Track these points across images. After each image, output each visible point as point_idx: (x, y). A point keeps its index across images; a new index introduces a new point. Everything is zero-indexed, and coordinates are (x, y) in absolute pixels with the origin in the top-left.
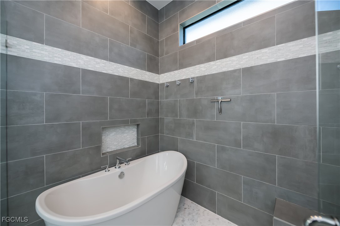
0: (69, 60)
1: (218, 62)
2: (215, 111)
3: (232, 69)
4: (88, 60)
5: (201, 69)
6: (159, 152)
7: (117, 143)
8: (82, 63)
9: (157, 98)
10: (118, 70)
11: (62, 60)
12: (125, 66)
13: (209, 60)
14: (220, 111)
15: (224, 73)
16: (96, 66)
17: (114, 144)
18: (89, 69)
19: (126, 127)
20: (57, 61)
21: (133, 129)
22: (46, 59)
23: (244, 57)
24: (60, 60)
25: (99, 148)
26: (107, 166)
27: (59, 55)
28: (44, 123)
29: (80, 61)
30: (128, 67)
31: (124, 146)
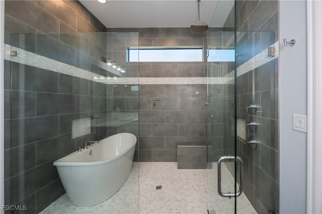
0: (52, 66)
1: (153, 79)
2: (152, 105)
3: (161, 84)
4: (63, 66)
5: (143, 80)
6: (106, 137)
7: (78, 132)
8: (59, 69)
9: (105, 95)
10: (82, 74)
11: (47, 66)
12: (86, 71)
13: (148, 76)
14: (154, 105)
15: (156, 85)
16: (69, 71)
17: (76, 133)
18: (64, 73)
19: (84, 119)
20: (44, 66)
21: (88, 120)
22: (37, 65)
23: (166, 79)
24: (46, 66)
25: (70, 135)
26: (80, 147)
27: (45, 62)
28: (35, 116)
29: (58, 67)
30: (88, 71)
31: (82, 134)
